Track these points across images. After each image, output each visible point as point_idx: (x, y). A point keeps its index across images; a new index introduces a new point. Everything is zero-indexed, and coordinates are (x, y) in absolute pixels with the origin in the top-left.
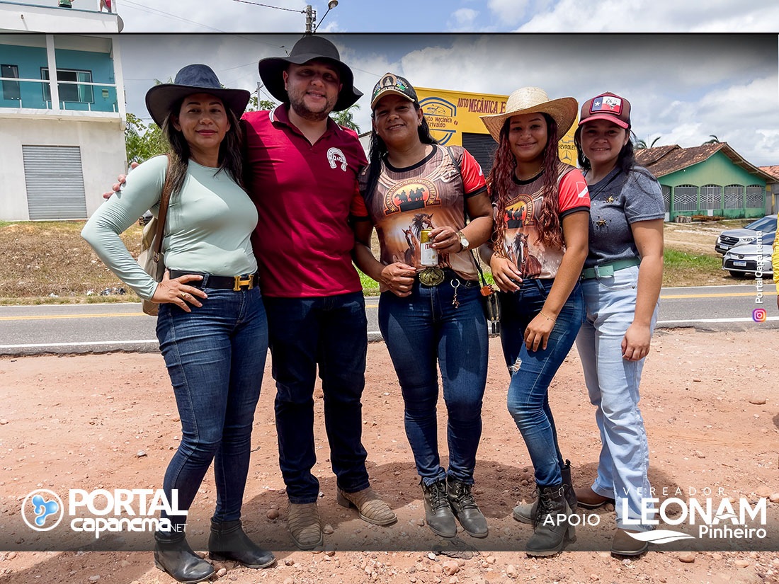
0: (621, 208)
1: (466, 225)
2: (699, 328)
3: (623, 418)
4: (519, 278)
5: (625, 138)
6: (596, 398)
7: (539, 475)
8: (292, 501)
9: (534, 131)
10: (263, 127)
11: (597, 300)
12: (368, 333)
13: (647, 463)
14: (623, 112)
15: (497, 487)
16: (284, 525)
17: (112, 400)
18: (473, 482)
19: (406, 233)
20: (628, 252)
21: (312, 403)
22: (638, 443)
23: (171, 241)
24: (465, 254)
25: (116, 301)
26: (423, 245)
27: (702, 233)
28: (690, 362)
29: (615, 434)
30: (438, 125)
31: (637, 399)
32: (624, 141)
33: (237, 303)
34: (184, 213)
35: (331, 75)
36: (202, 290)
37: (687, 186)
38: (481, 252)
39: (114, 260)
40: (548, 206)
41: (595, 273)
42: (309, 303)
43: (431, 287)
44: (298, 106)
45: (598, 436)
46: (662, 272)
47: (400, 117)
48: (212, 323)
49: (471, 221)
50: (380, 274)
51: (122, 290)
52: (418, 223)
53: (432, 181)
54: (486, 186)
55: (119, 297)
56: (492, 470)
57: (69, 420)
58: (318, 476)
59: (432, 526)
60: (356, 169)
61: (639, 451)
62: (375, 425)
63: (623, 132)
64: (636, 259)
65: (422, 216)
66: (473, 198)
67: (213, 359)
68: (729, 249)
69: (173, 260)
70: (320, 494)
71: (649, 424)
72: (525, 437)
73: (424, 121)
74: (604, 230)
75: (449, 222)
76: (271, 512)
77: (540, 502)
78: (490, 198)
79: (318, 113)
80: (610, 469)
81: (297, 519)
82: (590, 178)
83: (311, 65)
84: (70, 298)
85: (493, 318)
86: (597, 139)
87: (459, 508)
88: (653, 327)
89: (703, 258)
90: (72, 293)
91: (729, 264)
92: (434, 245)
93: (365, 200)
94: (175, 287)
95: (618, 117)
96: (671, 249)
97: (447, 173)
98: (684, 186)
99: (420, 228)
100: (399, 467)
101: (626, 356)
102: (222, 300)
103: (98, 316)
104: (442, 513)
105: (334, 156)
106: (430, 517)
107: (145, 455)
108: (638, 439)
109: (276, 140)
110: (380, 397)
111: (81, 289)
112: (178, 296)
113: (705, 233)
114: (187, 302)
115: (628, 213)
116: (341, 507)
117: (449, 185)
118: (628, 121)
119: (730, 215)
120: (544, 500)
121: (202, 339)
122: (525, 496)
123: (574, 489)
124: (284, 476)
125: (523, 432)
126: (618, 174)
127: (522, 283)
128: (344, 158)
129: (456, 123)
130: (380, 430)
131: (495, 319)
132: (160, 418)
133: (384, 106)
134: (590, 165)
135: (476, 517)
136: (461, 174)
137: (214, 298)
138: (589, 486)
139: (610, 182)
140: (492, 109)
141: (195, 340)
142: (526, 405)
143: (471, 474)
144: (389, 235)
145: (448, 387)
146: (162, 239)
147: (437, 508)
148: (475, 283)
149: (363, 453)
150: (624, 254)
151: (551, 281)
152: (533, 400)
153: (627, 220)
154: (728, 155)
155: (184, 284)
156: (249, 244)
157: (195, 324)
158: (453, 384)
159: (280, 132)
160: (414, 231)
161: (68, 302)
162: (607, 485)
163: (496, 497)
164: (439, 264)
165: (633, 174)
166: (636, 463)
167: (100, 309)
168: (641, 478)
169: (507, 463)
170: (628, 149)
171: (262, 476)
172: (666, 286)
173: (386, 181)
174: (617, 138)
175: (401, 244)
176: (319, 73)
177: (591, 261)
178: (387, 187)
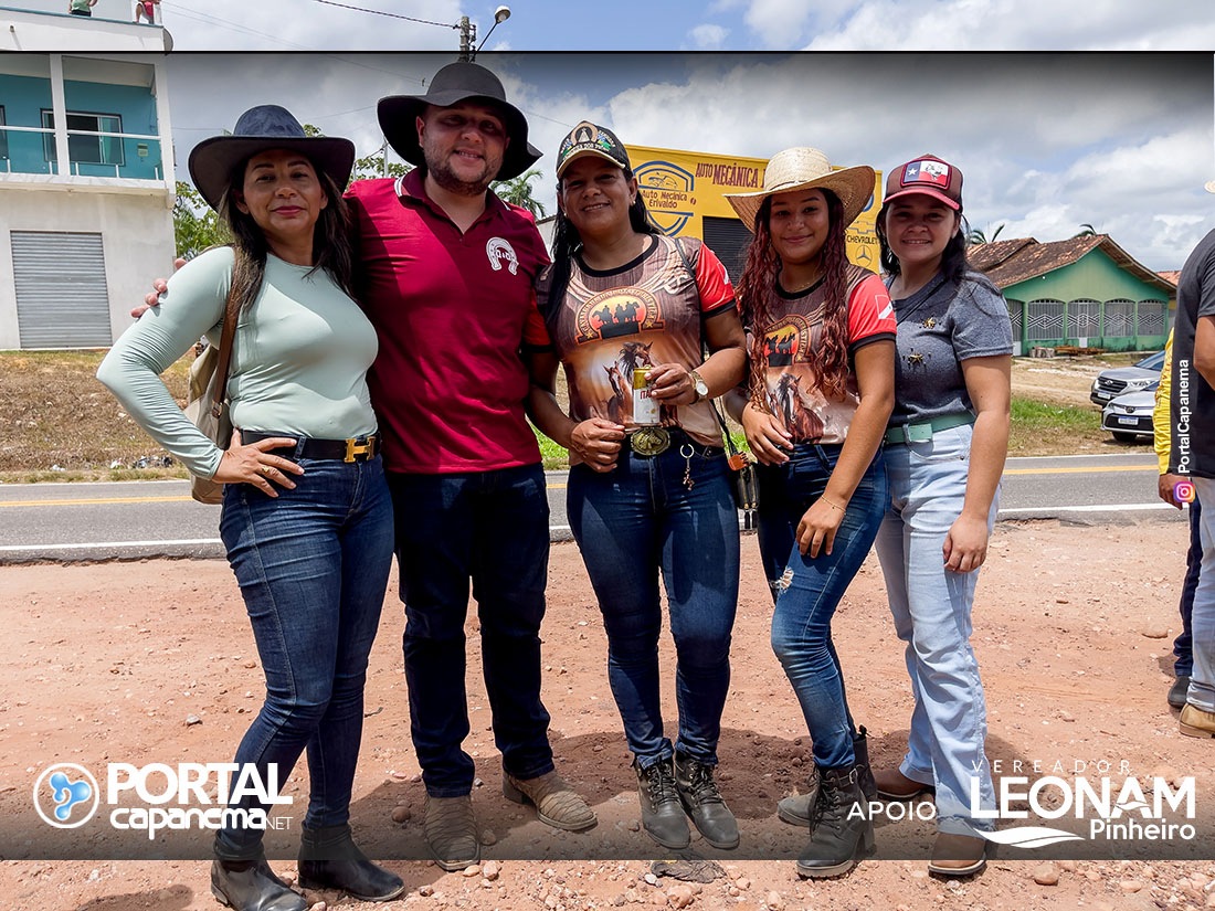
0: (947, 336)
1: (703, 361)
2: (1065, 520)
3: (946, 660)
4: (788, 442)
5: (954, 227)
6: (905, 630)
7: (820, 750)
8: (431, 794)
9: (809, 217)
10: (385, 204)
11: (907, 476)
12: (551, 528)
13: (984, 729)
14: (951, 184)
15: (753, 769)
16: (418, 832)
17: (147, 635)
18: (717, 762)
19: (611, 372)
20: (956, 404)
21: (463, 638)
22: (969, 699)
23: (242, 384)
24: (702, 408)
25: (158, 477)
26: (637, 393)
27: (1070, 373)
28: (1052, 573)
29: (935, 686)
30: (665, 205)
31: (967, 630)
32: (952, 232)
33: (349, 482)
34: (262, 339)
35: (493, 124)
36: (296, 462)
37: (1048, 301)
38: (727, 403)
39: (152, 415)
40: (832, 332)
41: (904, 435)
42: (458, 483)
43: (648, 457)
44: (439, 171)
45: (910, 689)
46: (1008, 433)
47: (603, 192)
48: (312, 514)
49: (711, 355)
50: (569, 436)
51: (167, 460)
52: (629, 357)
53: (651, 291)
54: (734, 300)
55: (163, 471)
56: (747, 743)
57: (78, 666)
58: (473, 754)
59: (651, 831)
60: (533, 271)
61: (971, 711)
62: (564, 672)
63: (951, 216)
64: (969, 413)
65: (635, 346)
66: (715, 319)
67: (318, 572)
68: (1112, 398)
69: (245, 414)
70: (477, 781)
71: (988, 669)
72: (798, 692)
73: (639, 197)
74: (919, 370)
75: (676, 356)
76: (398, 811)
77: (820, 794)
78: (741, 318)
79: (472, 183)
80: (927, 740)
81: (438, 823)
82: (899, 290)
83: (462, 108)
84: (84, 472)
85: (747, 505)
86: (911, 226)
87: (693, 802)
88: (991, 519)
89: (1073, 412)
90: (87, 465)
91: (1112, 421)
92: (653, 393)
93: (546, 320)
94: (253, 456)
95: (945, 192)
96: (1023, 397)
97: (674, 280)
98: (1042, 301)
99: (632, 365)
100: (602, 739)
101: (949, 565)
102: (326, 477)
103: (128, 500)
104: (668, 810)
105: (497, 250)
106: (649, 818)
107: (200, 722)
108: (969, 693)
109: (405, 224)
110: (573, 628)
111: (102, 459)
112: (256, 472)
113: (1075, 374)
114: (271, 481)
115: (958, 344)
116: (510, 802)
117: (677, 298)
118: (958, 199)
119: (1113, 345)
120: (827, 789)
121: (299, 541)
122: (797, 783)
123: (873, 771)
124: (418, 755)
125: (795, 683)
126: (942, 284)
127: (793, 451)
128: (513, 254)
129: (693, 201)
130: (571, 682)
131: (750, 507)
132: (225, 664)
133: (578, 173)
134: (899, 267)
135: (722, 816)
136: (696, 282)
137: (315, 474)
138: (896, 766)
139: (930, 295)
140: (750, 180)
141: (288, 543)
142: (801, 641)
143: (713, 749)
144: (582, 375)
145: (678, 615)
146: (226, 381)
147: (659, 802)
148: (719, 450)
149: (543, 716)
150: (948, 407)
151: (838, 448)
152: (812, 634)
153: (955, 354)
154: (1109, 253)
155: (267, 453)
156: (363, 387)
157: (287, 517)
158: (686, 609)
159: (412, 213)
160: (622, 368)
161: (80, 479)
162: (923, 765)
163: (752, 785)
164: (661, 421)
165: (966, 284)
166: (966, 730)
167: (132, 489)
168: (974, 755)
169: (768, 733)
170: (957, 244)
171: (385, 755)
172: (1015, 455)
173: (579, 291)
174: (942, 225)
175: (602, 389)
176: (473, 120)
177: (898, 417)
178: (581, 299)
